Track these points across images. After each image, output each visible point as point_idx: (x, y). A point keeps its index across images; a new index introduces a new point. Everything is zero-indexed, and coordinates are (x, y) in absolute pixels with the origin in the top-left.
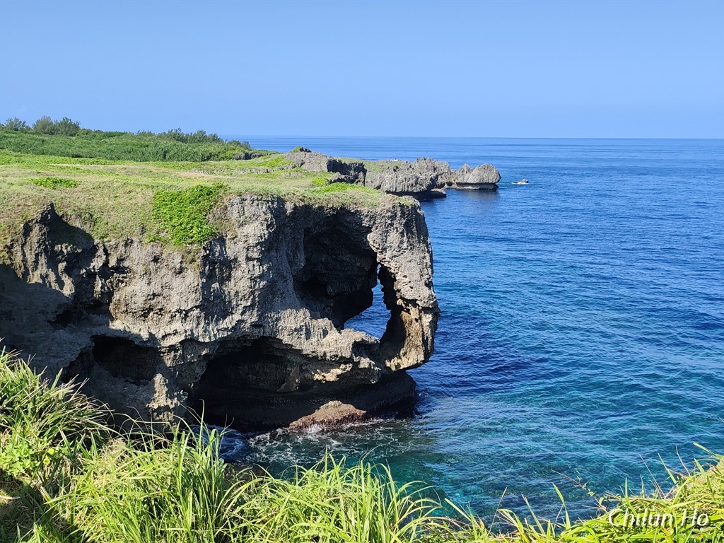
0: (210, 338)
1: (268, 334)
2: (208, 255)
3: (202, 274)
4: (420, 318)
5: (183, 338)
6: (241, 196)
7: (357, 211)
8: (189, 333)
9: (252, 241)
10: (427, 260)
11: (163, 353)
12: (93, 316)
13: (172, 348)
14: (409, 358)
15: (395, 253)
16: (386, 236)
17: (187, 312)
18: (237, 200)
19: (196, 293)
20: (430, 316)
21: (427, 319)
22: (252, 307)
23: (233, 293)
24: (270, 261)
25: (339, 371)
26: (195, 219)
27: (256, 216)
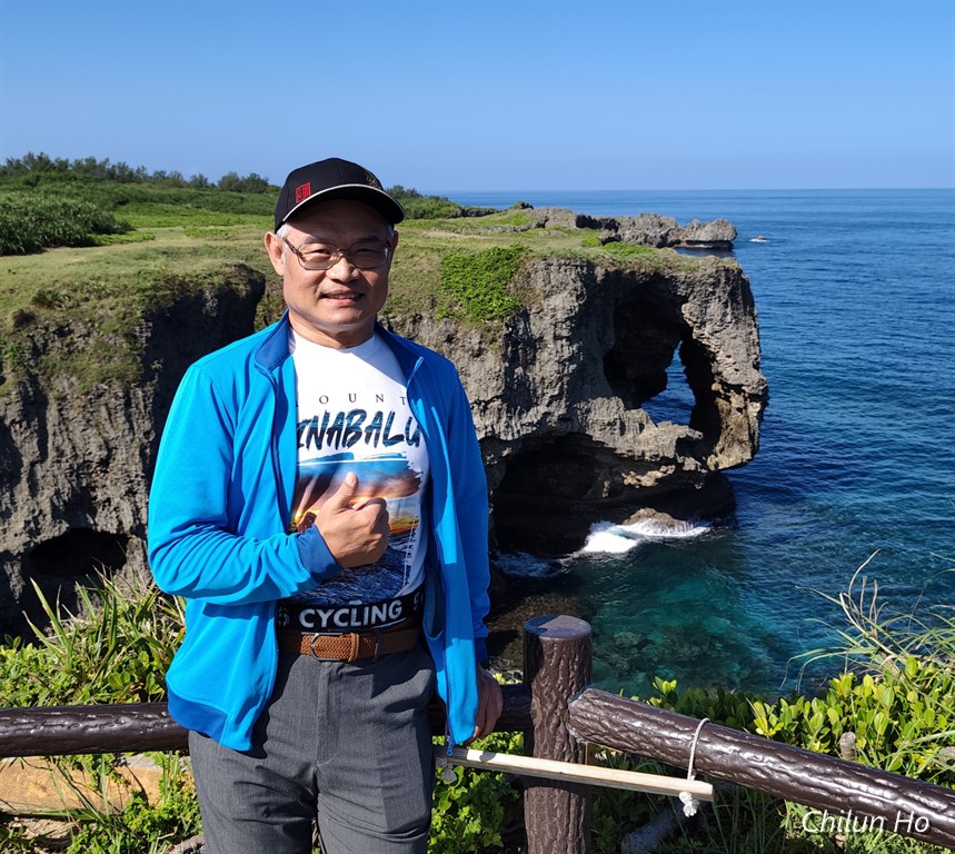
0: (513, 435)
1: (576, 430)
2: (511, 333)
3: (505, 356)
4: (746, 407)
5: (482, 435)
6: (546, 260)
7: (673, 277)
8: (490, 429)
9: (560, 316)
10: (754, 336)
14: (727, 457)
15: (717, 328)
16: (706, 308)
17: (487, 403)
18: (542, 265)
19: (497, 380)
20: (758, 405)
21: (754, 408)
22: (560, 396)
23: (538, 379)
24: (580, 340)
25: (659, 474)
26: (492, 289)
27: (564, 284)
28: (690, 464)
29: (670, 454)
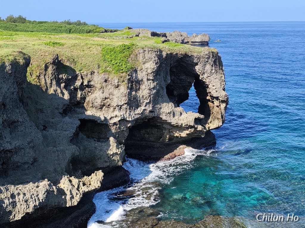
0: (132, 118)
1: (156, 116)
2: (130, 78)
3: (128, 87)
4: (220, 105)
5: (120, 119)
6: (143, 49)
7: (192, 55)
8: (122, 116)
9: (150, 71)
10: (223, 78)
11: (111, 126)
12: (77, 109)
13: (115, 124)
14: (213, 124)
15: (209, 75)
16: (205, 67)
17: (121, 106)
18: (142, 51)
19: (125, 97)
20: (225, 104)
21: (223, 106)
22: (149, 103)
23: (141, 96)
24: (157, 80)
25: (188, 132)
26: (123, 61)
27: (151, 59)
28: (200, 128)
29: (192, 124)
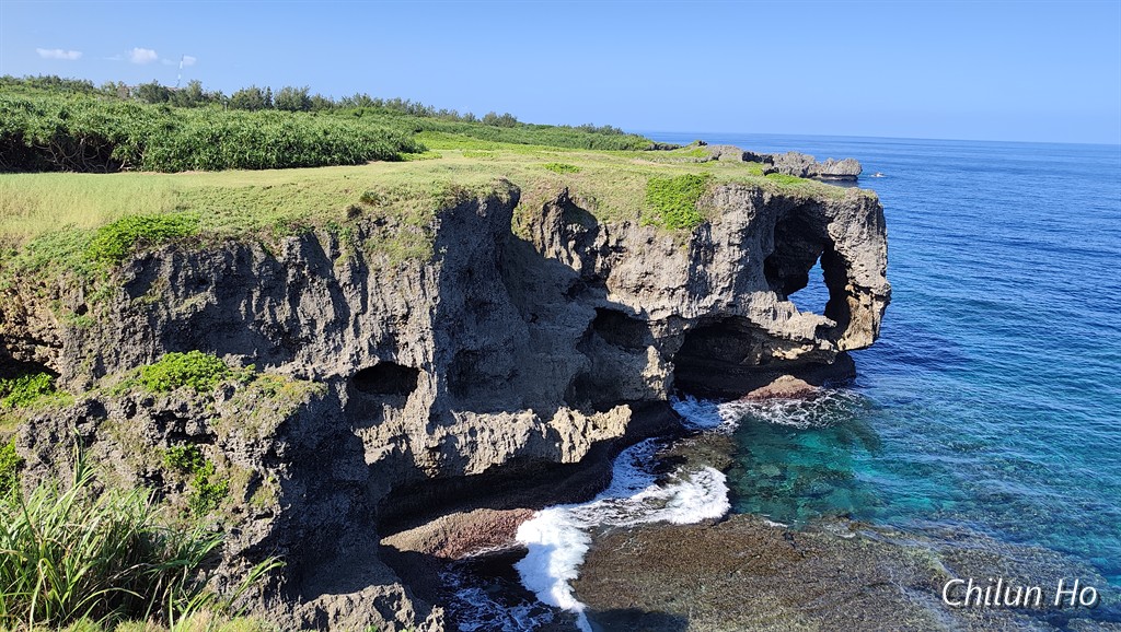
0: (692, 314)
1: (739, 314)
2: (696, 239)
3: (690, 256)
4: (871, 305)
5: (669, 313)
6: (726, 185)
7: (823, 202)
8: (675, 309)
9: (735, 228)
10: (884, 251)
11: (651, 326)
12: (593, 289)
13: (659, 322)
14: (853, 341)
15: (854, 243)
16: (847, 227)
17: (674, 290)
18: (723, 189)
19: (683, 273)
20: (882, 303)
21: (878, 306)
22: (729, 288)
23: (714, 275)
24: (748, 247)
25: (800, 351)
26: (685, 205)
27: (739, 204)
28: (825, 345)
29: (811, 336)
